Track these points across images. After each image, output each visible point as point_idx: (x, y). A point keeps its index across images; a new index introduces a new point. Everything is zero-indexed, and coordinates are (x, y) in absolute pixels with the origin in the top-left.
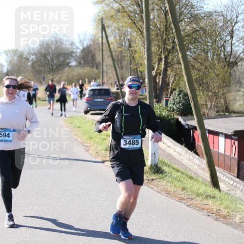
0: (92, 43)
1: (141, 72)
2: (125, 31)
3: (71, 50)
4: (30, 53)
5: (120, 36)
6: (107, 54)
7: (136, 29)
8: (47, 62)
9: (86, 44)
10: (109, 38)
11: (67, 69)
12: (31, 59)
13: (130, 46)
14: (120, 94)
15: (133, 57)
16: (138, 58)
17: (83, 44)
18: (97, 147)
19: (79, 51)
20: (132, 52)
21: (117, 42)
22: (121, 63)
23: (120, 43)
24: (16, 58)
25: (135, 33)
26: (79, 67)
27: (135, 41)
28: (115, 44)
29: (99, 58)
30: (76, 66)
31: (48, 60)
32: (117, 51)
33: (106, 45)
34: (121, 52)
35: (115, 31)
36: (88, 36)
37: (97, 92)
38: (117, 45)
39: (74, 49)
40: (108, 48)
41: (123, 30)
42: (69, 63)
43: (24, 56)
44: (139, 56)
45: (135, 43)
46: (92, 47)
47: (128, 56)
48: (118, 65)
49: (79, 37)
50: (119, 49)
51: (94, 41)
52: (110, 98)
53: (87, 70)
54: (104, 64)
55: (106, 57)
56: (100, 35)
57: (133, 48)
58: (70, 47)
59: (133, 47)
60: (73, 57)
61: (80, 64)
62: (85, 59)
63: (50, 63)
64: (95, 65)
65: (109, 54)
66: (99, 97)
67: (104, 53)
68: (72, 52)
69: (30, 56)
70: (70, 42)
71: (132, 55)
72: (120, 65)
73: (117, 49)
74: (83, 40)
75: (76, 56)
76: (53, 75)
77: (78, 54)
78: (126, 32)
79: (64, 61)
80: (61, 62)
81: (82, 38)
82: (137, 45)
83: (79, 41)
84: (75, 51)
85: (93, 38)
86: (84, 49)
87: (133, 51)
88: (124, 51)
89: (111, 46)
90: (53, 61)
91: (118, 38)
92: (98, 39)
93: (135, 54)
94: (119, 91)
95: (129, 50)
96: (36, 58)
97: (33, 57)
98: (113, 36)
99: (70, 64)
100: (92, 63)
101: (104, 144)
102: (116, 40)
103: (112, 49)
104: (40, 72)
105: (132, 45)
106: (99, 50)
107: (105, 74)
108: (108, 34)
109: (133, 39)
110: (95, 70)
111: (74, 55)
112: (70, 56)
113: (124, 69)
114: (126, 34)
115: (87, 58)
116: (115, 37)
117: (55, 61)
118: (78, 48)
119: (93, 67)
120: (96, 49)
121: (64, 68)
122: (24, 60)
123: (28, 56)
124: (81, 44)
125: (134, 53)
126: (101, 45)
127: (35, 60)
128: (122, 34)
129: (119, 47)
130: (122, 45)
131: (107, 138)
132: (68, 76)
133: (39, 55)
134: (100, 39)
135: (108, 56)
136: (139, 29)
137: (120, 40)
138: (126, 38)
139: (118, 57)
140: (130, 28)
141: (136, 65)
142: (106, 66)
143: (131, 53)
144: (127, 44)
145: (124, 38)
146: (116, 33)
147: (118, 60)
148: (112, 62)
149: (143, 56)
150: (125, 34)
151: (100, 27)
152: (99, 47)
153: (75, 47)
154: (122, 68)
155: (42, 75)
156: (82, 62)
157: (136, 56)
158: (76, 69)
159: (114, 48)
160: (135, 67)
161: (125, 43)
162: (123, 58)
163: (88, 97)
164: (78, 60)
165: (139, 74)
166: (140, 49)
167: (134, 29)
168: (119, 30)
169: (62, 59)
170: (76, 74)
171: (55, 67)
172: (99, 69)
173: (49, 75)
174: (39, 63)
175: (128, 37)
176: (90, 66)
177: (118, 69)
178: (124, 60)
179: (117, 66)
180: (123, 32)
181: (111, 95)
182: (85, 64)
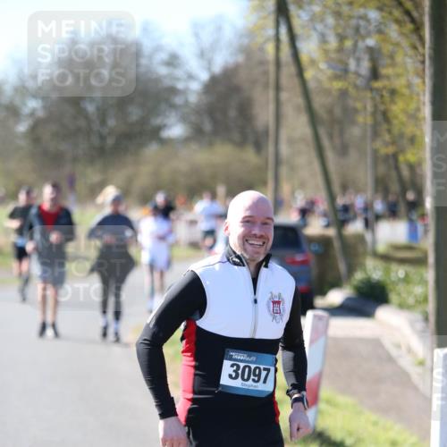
1: (412, 167)
2: (361, 17)
3: (167, 83)
4: (22, 90)
5: (341, 38)
6: (292, 99)
7: (397, 13)
8: (82, 123)
9: (221, 61)
10: (299, 44)
11: (152, 150)
12: (26, 110)
13: (375, 74)
14: (337, 244)
15: (385, 115)
16: (403, 117)
17: (210, 62)
19: (195, 86)
20: (382, 96)
21: (327, 62)
22: (342, 133)
23: (341, 61)
25: (394, 27)
26: (194, 146)
27: (392, 57)
28: (323, 66)
29: (264, 115)
30: (186, 140)
31: (86, 117)
32: (328, 92)
33: (289, 70)
34: (343, 94)
35: (322, 20)
36: (228, 34)
38: (330, 72)
39: (178, 79)
40: (296, 81)
41: (351, 17)
42: (159, 129)
43: (4, 100)
44: (405, 111)
45: (393, 65)
46: (244, 73)
47: (365, 108)
48: (331, 137)
49: (196, 35)
50: (338, 85)
51: (247, 51)
52: (299, 258)
53: (221, 154)
54: (283, 135)
55: (288, 110)
56: (271, 32)
58: (163, 71)
59: (388, 77)
60: (173, 106)
61: (197, 134)
63: (96, 126)
64: (251, 138)
65: (300, 101)
67: (284, 96)
68: (173, 91)
69: (25, 104)
70: (163, 56)
71: (382, 108)
72: (337, 141)
73: (327, 85)
75: (187, 102)
77: (193, 99)
78: (362, 23)
79: (144, 121)
80: (132, 125)
81: (206, 43)
82: (399, 70)
83: (196, 51)
84: (180, 86)
85: (246, 41)
86: (214, 81)
87: (385, 93)
88: (352, 91)
89: (309, 74)
90: (103, 122)
91: (333, 43)
92: (262, 49)
93: (393, 102)
94: (331, 232)
95: (372, 90)
96: (45, 107)
97: (33, 104)
99: (165, 134)
100: (243, 131)
102: (326, 52)
103: (312, 85)
104: (56, 159)
105: (384, 71)
106: (266, 86)
107: (284, 171)
108: (298, 30)
109: (387, 48)
110: (250, 155)
111: (178, 100)
112: (163, 106)
113: (353, 155)
114: (362, 31)
115: (224, 113)
116: (323, 39)
117: (111, 122)
118: (191, 77)
119: (241, 144)
120: (254, 83)
121: (142, 145)
123: (17, 102)
125: (387, 99)
126: (272, 69)
127: (41, 114)
128: (350, 32)
129: (336, 77)
130: (346, 71)
132: (156, 174)
134: (270, 48)
135: (297, 108)
136: (408, 13)
137: (340, 50)
138: (361, 45)
139: (330, 112)
140: (380, 9)
141: (393, 143)
142: (291, 142)
143: (378, 98)
144: (365, 66)
145: (355, 45)
146: (326, 26)
147: (333, 122)
149: (418, 110)
150: (357, 29)
152: (266, 73)
153: (179, 73)
154: (343, 150)
155: (67, 169)
156: (208, 126)
157: (397, 108)
158: (183, 152)
159: (319, 81)
160: (391, 150)
161: (358, 61)
162: (349, 114)
164: (193, 118)
165: (406, 173)
166: (409, 86)
167: (390, 13)
168: (338, 15)
169: (135, 113)
170: (183, 167)
171: (110, 142)
173: (89, 171)
175: (371, 42)
176: (233, 142)
177: (330, 155)
178: (353, 123)
179: (326, 142)
180: (353, 22)
181: (305, 245)
182: (215, 133)
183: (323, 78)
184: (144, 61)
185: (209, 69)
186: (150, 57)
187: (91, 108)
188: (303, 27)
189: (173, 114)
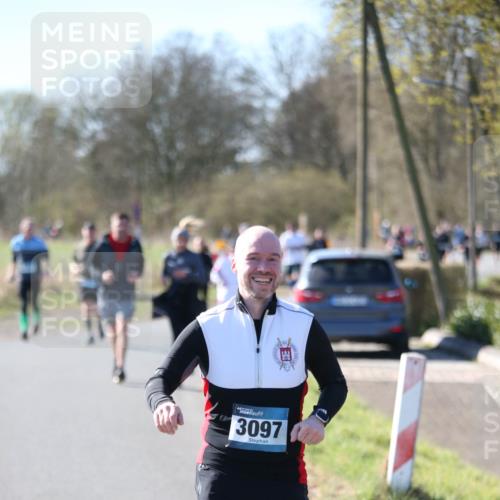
0: (324, 73)
2: (458, 25)
3: (242, 100)
4: (82, 112)
5: (436, 49)
6: (382, 117)
8: (148, 147)
9: (301, 76)
10: (389, 56)
11: (226, 175)
12: (86, 134)
13: (474, 88)
14: (433, 278)
17: (289, 77)
18: (340, 488)
19: (273, 104)
20: (483, 113)
21: (421, 75)
22: (437, 155)
23: (436, 74)
24: (26, 128)
25: (496, 35)
26: (272, 171)
27: (494, 69)
28: (416, 80)
29: (350, 135)
30: (264, 165)
31: (153, 141)
32: (422, 109)
33: (378, 85)
34: (439, 111)
35: (415, 29)
36: (310, 46)
37: (341, 269)
38: (423, 87)
39: (253, 96)
40: (387, 96)
41: (446, 25)
42: (234, 152)
43: (61, 122)
46: (326, 90)
47: (464, 126)
48: (426, 160)
49: (275, 48)
50: (431, 101)
51: (330, 65)
52: (391, 294)
53: (303, 180)
54: (372, 157)
55: (378, 130)
56: (358, 43)
57: (488, 98)
58: (237, 87)
59: (489, 91)
60: (249, 127)
61: (276, 158)
62: (299, 136)
63: (163, 151)
64: (336, 161)
65: (391, 119)
66: (349, 289)
67: (372, 113)
68: (249, 110)
69: (85, 126)
70: (238, 71)
71: (483, 125)
72: (432, 163)
73: (420, 100)
74: (292, 63)
75: (264, 123)
76: (173, 199)
77: (271, 118)
78: (460, 31)
79: (216, 144)
80: (203, 147)
81: (285, 56)
83: (275, 64)
84: (257, 104)
85: (329, 53)
86: (294, 99)
87: (487, 110)
88: (449, 107)
89: (400, 90)
90: (171, 145)
91: (427, 54)
92: (348, 63)
93: (494, 119)
94: (427, 266)
95: (471, 106)
96: (105, 130)
97: (94, 127)
98: (407, 47)
99: (240, 158)
100: (326, 154)
101: (366, 475)
102: (420, 64)
103: (403, 101)
104: (118, 188)
105: (484, 85)
106: (353, 103)
107: (373, 198)
108: (388, 40)
109: (487, 59)
110: (335, 180)
111: (255, 120)
112: (238, 127)
113: (450, 177)
114: (461, 41)
115: (307, 134)
116: (416, 50)
117: (180, 146)
118: (269, 94)
119: (326, 168)
120: (339, 99)
121: (216, 170)
122: (59, 138)
123: (77, 124)
124: (283, 78)
125: (488, 115)
126: (359, 83)
127: (102, 137)
128: (445, 40)
129: (431, 92)
130: (442, 85)
131: (381, 450)
132: (231, 202)
133: (117, 118)
134: (357, 61)
135: (388, 128)
137: (435, 62)
138: (458, 55)
139: (424, 131)
140: (480, 15)
142: (380, 165)
143: (478, 116)
144: (464, 78)
145: (452, 56)
146: (419, 35)
147: (427, 142)
148: (400, 153)
150: (454, 38)
151: (358, 11)
152: (352, 89)
153: (255, 89)
154: (440, 174)
155: (132, 198)
156: (287, 149)
158: (261, 178)
159: (413, 97)
161: (455, 74)
162: (445, 134)
163: (307, 290)
164: (271, 140)
167: (492, 20)
168: (432, 22)
169: (206, 136)
170: (261, 194)
171: (179, 167)
172: (350, 176)
173: (156, 200)
174: (117, 151)
175: (469, 52)
176: (316, 166)
177: (425, 179)
178: (451, 142)
179: (420, 165)
180: (450, 31)
181: (397, 280)
182: (296, 156)
183: (416, 93)
184: (216, 77)
185: (289, 85)
186: (224, 73)
187: (157, 130)
188: (394, 36)
189: (249, 135)
